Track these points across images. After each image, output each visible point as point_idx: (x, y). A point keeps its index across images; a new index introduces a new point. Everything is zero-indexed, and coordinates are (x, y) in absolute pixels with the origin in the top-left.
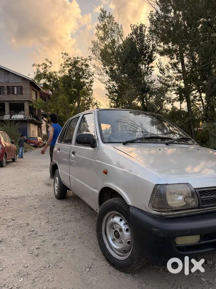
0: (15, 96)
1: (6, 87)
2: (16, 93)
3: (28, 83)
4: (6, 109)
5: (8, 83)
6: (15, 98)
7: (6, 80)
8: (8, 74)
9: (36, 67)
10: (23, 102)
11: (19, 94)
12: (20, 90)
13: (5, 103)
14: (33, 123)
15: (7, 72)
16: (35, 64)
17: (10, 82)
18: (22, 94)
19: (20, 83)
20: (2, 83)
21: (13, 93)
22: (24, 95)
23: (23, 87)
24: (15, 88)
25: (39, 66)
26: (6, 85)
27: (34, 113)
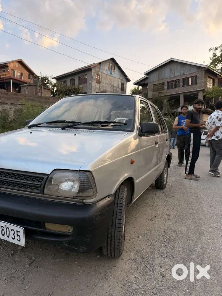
0: (189, 87)
1: (181, 79)
2: (190, 83)
3: (203, 70)
4: (180, 102)
5: (184, 74)
6: (189, 89)
7: (182, 72)
8: (184, 66)
9: (213, 51)
10: (197, 92)
11: (194, 84)
12: (195, 80)
13: (180, 96)
14: (207, 114)
15: (183, 64)
16: (212, 48)
17: (185, 73)
18: (196, 84)
19: (195, 72)
20: (179, 76)
21: (188, 85)
22: (198, 85)
23: (198, 76)
24: (190, 79)
25: (216, 49)
26: (182, 77)
27: (209, 103)
